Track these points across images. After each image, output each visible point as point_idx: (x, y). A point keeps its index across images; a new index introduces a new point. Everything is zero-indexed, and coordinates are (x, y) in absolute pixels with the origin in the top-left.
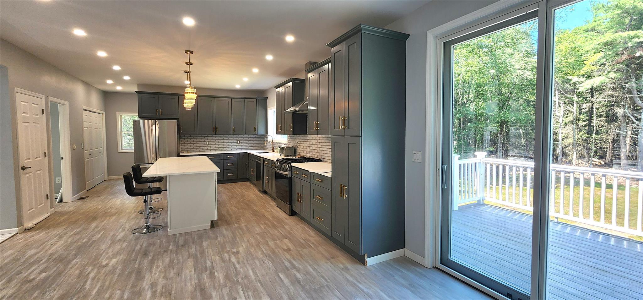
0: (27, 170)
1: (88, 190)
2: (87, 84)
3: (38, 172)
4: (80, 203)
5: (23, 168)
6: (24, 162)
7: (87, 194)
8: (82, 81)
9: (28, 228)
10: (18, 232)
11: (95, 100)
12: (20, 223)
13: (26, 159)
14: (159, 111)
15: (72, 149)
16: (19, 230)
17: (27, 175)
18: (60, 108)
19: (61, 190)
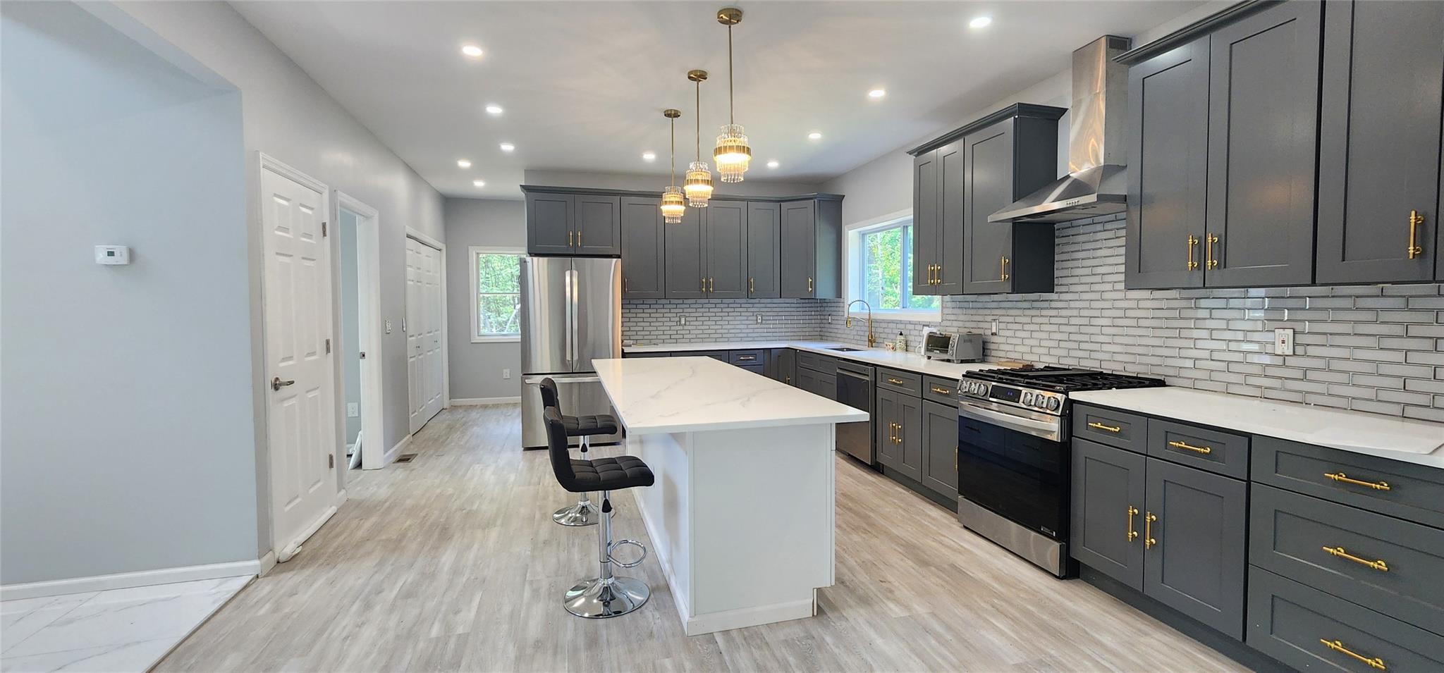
0: (285, 390)
1: (413, 435)
2: (413, 172)
3: (310, 395)
4: (401, 472)
5: (276, 386)
6: (278, 368)
7: (412, 447)
8: (404, 162)
9: (284, 559)
10: (258, 572)
11: (429, 214)
12: (265, 546)
13: (283, 359)
14: (575, 237)
15: (386, 333)
16: (262, 566)
17: (286, 404)
18: (360, 229)
19: (359, 436)
